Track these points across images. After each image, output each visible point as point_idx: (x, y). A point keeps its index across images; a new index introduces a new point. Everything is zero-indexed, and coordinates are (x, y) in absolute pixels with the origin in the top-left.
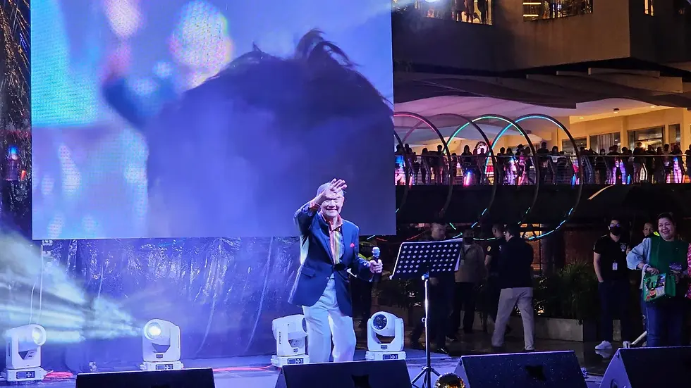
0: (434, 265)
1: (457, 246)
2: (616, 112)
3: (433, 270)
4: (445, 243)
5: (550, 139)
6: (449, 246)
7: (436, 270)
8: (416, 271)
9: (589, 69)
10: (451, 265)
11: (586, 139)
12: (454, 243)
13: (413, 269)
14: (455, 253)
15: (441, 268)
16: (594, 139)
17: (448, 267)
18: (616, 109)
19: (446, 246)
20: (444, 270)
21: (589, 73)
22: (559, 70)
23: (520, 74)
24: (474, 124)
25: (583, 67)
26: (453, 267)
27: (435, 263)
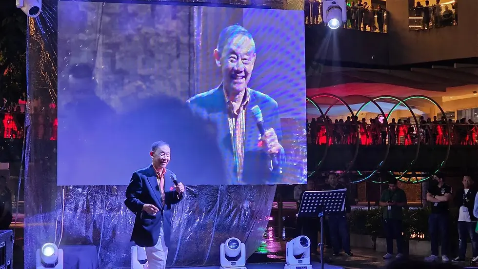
0: (327, 207)
1: (343, 194)
2: (475, 94)
3: (326, 211)
4: (335, 192)
5: (429, 113)
6: (337, 194)
7: (328, 210)
8: (314, 211)
9: (455, 65)
10: (339, 207)
11: (454, 113)
12: (341, 192)
13: (312, 210)
14: (341, 199)
15: (332, 209)
16: (460, 113)
17: (337, 208)
18: (475, 92)
19: (335, 194)
20: (334, 210)
21: (455, 67)
22: (434, 65)
23: (407, 67)
24: (374, 102)
25: (450, 63)
26: (340, 209)
27: (327, 206)
